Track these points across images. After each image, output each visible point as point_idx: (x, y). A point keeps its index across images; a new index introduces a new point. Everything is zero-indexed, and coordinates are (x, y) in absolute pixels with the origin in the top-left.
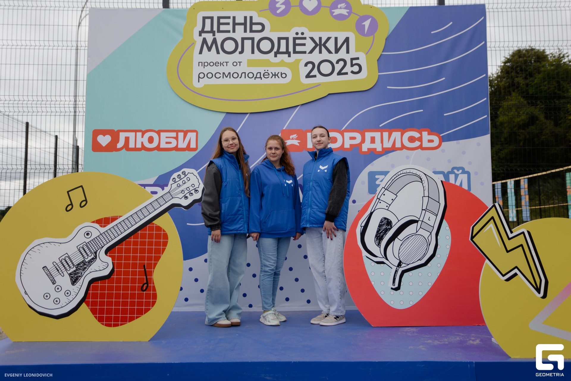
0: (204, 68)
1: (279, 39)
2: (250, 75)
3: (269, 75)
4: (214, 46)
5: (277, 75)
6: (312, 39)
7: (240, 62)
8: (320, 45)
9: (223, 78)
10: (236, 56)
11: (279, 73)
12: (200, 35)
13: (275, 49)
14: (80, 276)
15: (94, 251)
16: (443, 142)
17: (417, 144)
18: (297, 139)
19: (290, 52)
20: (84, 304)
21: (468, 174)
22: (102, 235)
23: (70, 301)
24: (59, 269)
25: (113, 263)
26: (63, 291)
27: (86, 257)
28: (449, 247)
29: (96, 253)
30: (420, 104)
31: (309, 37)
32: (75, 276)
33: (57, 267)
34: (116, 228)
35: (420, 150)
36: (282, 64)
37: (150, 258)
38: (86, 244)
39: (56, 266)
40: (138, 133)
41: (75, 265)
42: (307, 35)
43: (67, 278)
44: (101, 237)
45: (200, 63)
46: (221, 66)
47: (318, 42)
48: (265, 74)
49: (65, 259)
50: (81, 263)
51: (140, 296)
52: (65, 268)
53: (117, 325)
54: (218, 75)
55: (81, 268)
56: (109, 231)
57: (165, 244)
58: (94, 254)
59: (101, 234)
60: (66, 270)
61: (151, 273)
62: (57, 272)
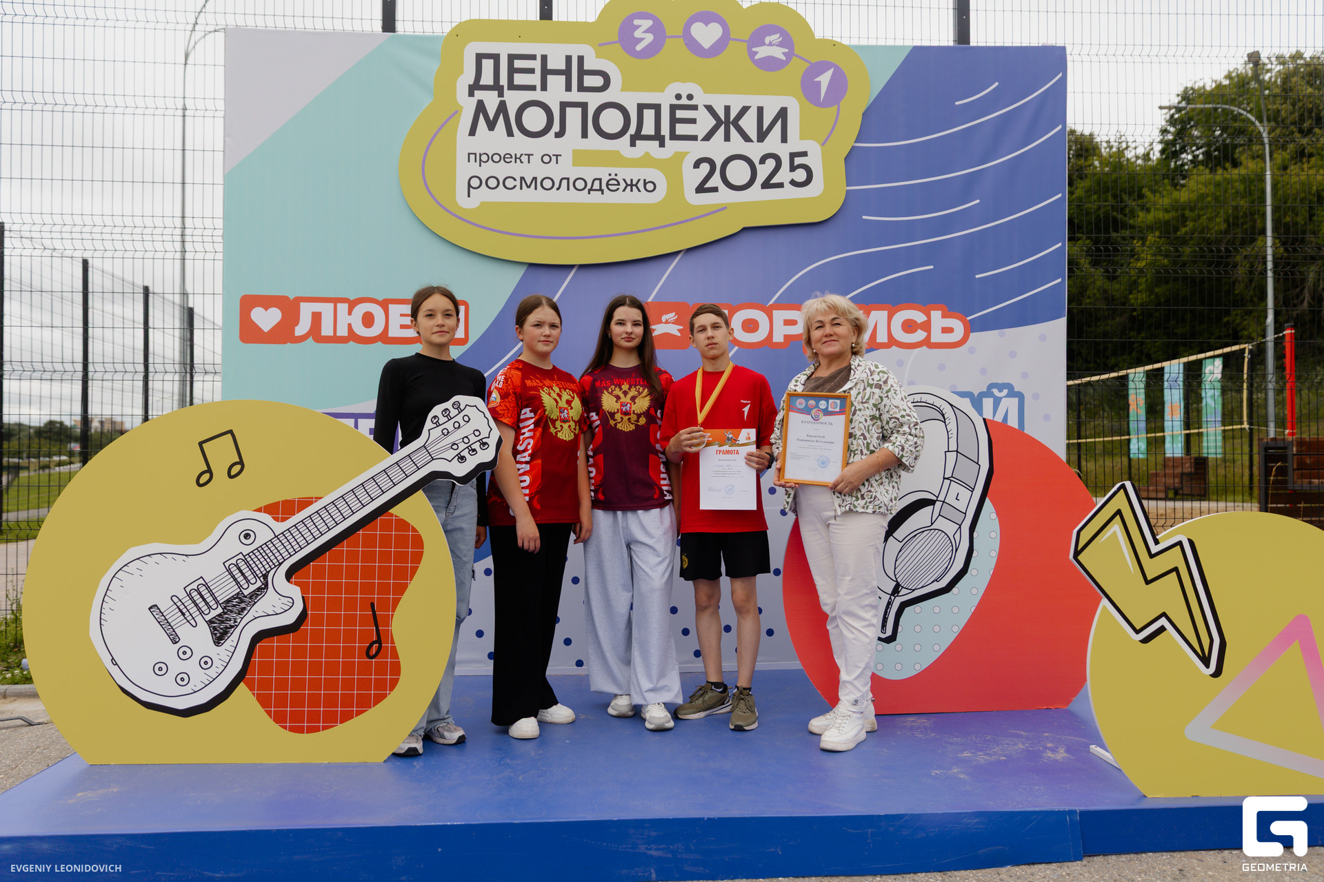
0: (480, 166)
1: (641, 108)
2: (580, 184)
3: (619, 184)
4: (501, 119)
5: (636, 185)
6: (709, 108)
7: (557, 156)
8: (727, 123)
9: (521, 188)
10: (549, 143)
11: (639, 180)
12: (471, 94)
13: (632, 130)
14: (232, 627)
15: (261, 572)
16: (972, 332)
17: (920, 335)
18: (675, 322)
19: (664, 136)
20: (242, 686)
21: (1020, 396)
22: (278, 539)
23: (211, 680)
24: (184, 610)
25: (303, 598)
26: (196, 658)
27: (245, 586)
28: (995, 554)
29: (265, 576)
30: (928, 254)
31: (704, 106)
32: (222, 627)
33: (182, 607)
34: (308, 522)
35: (925, 347)
36: (646, 161)
37: (384, 589)
38: (244, 556)
39: (179, 604)
40: (339, 305)
41: (220, 602)
42: (700, 99)
43: (204, 631)
44: (276, 541)
45: (471, 155)
46: (516, 162)
47: (722, 117)
48: (611, 182)
49: (198, 589)
50: (233, 598)
51: (364, 669)
52: (199, 609)
53: (316, 729)
54: (510, 183)
55: (235, 609)
56: (294, 530)
57: (418, 558)
58: (261, 578)
59: (276, 537)
60: (201, 613)
61: (388, 621)
62: (182, 617)
